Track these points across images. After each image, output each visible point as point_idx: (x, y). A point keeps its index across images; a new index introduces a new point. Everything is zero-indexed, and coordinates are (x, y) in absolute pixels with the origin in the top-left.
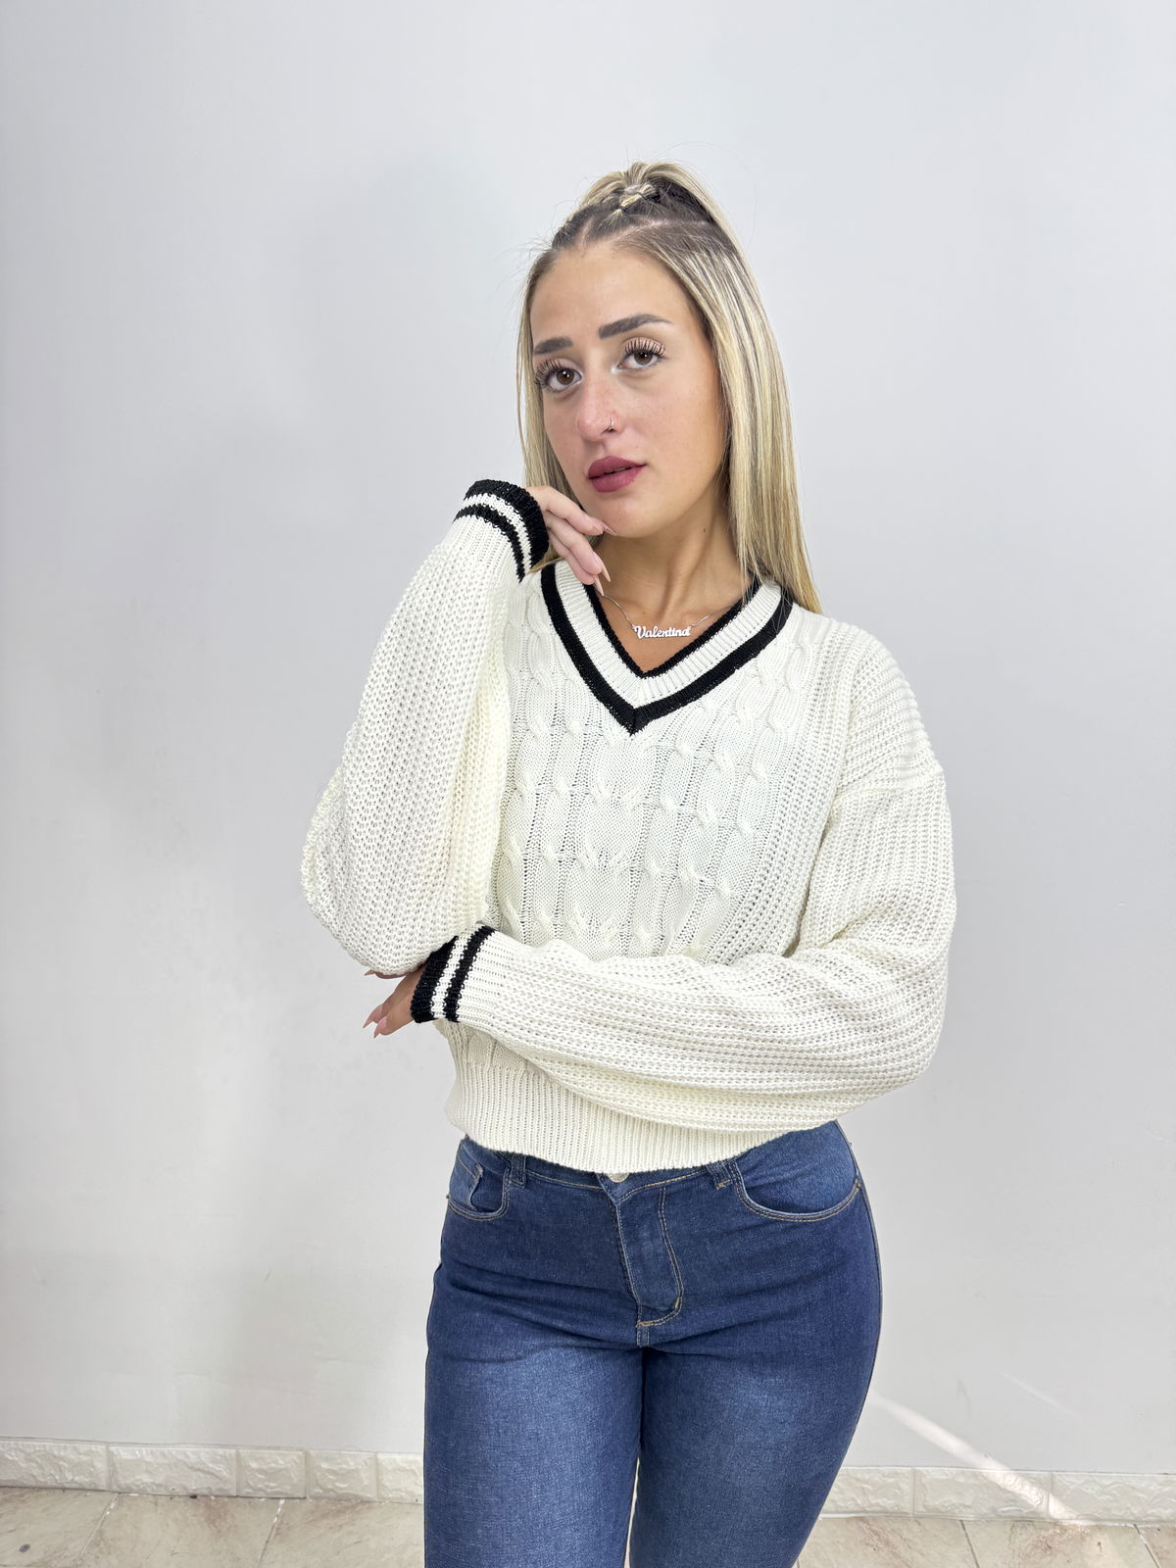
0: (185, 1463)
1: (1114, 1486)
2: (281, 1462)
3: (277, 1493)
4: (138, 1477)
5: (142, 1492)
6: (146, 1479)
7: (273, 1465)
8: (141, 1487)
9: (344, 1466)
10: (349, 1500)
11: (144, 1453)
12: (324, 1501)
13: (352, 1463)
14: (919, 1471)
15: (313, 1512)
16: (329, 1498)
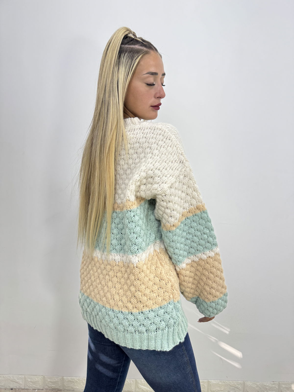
0: (10, 380)
1: (260, 385)
3: (35, 388)
7: (35, 380)
10: (56, 390)
13: (56, 379)
14: (210, 381)
16: (50, 389)
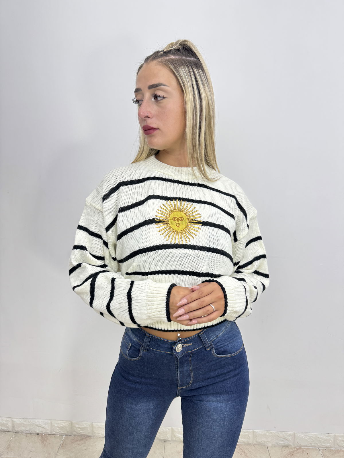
0: (35, 424)
1: (313, 437)
2: (64, 425)
3: (63, 433)
4: (21, 428)
5: (22, 432)
6: (24, 429)
7: (62, 425)
8: (22, 431)
9: (83, 426)
10: (84, 436)
11: (23, 421)
12: (77, 436)
13: (85, 425)
14: (255, 431)
15: (73, 440)
16: (78, 436)
